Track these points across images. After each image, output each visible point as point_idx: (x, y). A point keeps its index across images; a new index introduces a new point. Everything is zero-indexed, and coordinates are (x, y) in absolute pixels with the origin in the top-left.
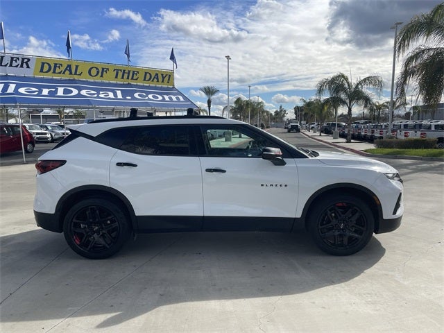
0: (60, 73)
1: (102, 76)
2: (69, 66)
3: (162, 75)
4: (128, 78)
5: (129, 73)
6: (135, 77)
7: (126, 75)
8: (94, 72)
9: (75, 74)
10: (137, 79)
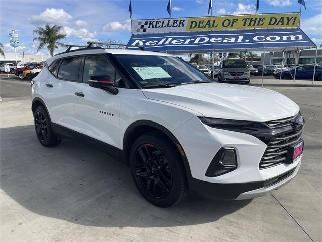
0: (202, 27)
1: (232, 26)
2: (209, 21)
3: (288, 18)
4: (254, 25)
5: (255, 21)
6: (261, 23)
7: (253, 22)
8: (227, 23)
9: (213, 26)
10: (262, 25)
